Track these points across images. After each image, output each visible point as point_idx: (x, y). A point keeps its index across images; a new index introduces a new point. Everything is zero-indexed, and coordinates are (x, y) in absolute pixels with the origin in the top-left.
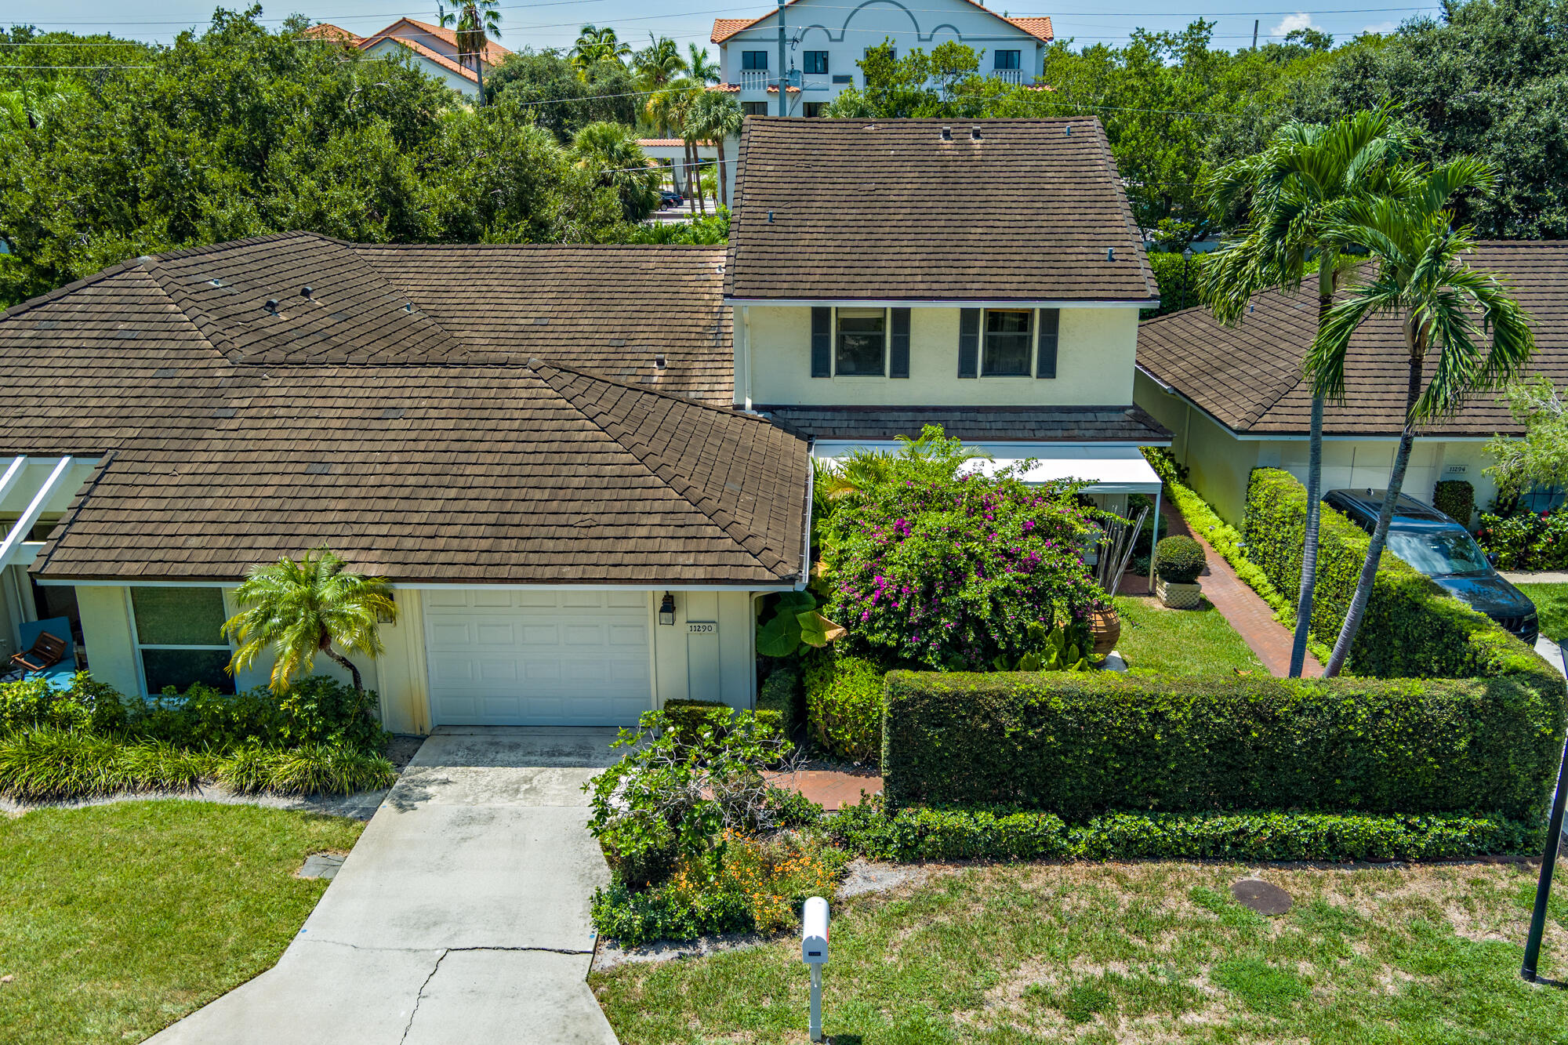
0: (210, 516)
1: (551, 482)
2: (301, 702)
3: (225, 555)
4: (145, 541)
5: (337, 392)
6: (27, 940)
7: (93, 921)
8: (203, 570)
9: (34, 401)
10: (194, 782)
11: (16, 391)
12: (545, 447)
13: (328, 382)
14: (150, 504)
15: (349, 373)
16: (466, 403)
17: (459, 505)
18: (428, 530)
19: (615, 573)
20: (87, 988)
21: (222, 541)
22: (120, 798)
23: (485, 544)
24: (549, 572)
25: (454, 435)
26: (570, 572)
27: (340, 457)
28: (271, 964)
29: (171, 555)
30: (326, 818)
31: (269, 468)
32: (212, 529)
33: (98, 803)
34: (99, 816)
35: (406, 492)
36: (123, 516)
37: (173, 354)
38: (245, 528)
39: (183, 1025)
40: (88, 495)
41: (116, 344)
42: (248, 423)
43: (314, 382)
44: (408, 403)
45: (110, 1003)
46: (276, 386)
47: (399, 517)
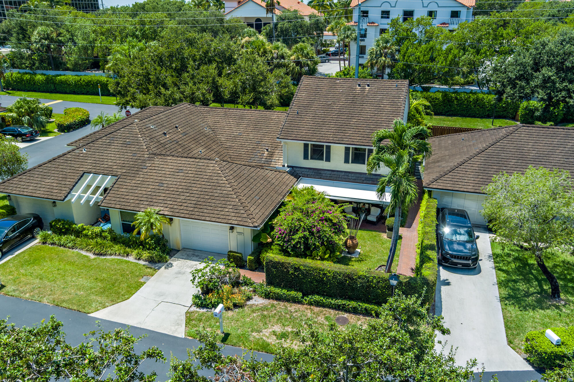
0: (136, 195)
1: (211, 194)
2: (151, 240)
3: (137, 205)
4: (122, 200)
5: (170, 164)
6: (87, 286)
7: (99, 284)
8: (132, 208)
9: (106, 160)
10: (128, 255)
11: (103, 157)
12: (212, 184)
13: (169, 161)
14: (124, 190)
15: (174, 158)
16: (198, 170)
17: (189, 198)
18: (180, 204)
19: (217, 220)
20: (94, 297)
21: (137, 202)
22: (113, 257)
23: (191, 209)
24: (203, 218)
25: (193, 179)
26: (208, 219)
27: (166, 182)
28: (128, 298)
29: (126, 204)
30: (151, 268)
31: (151, 183)
32: (136, 198)
33: (108, 257)
34: (107, 261)
35: (178, 193)
36: (118, 193)
37: (137, 149)
38: (142, 199)
39: (109, 307)
40: (113, 187)
41: (125, 145)
42: (149, 171)
43: (165, 160)
44: (185, 168)
45: (98, 301)
46: (157, 161)
47: (175, 200)
